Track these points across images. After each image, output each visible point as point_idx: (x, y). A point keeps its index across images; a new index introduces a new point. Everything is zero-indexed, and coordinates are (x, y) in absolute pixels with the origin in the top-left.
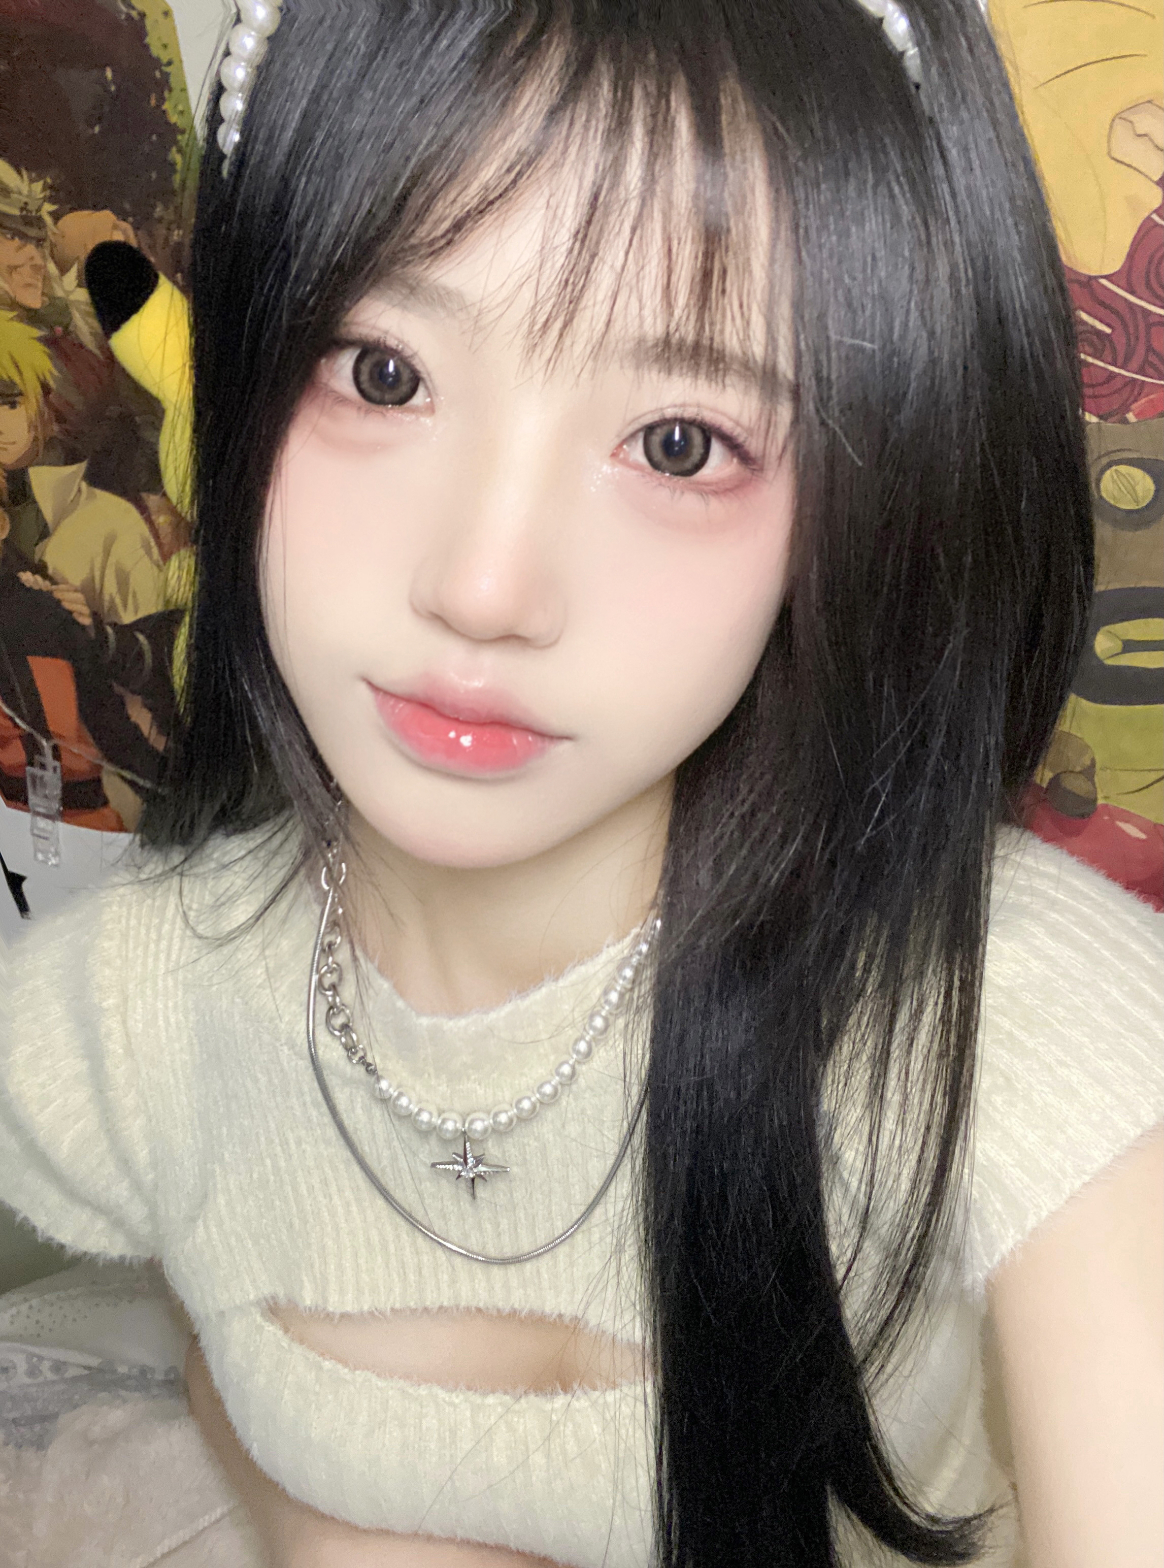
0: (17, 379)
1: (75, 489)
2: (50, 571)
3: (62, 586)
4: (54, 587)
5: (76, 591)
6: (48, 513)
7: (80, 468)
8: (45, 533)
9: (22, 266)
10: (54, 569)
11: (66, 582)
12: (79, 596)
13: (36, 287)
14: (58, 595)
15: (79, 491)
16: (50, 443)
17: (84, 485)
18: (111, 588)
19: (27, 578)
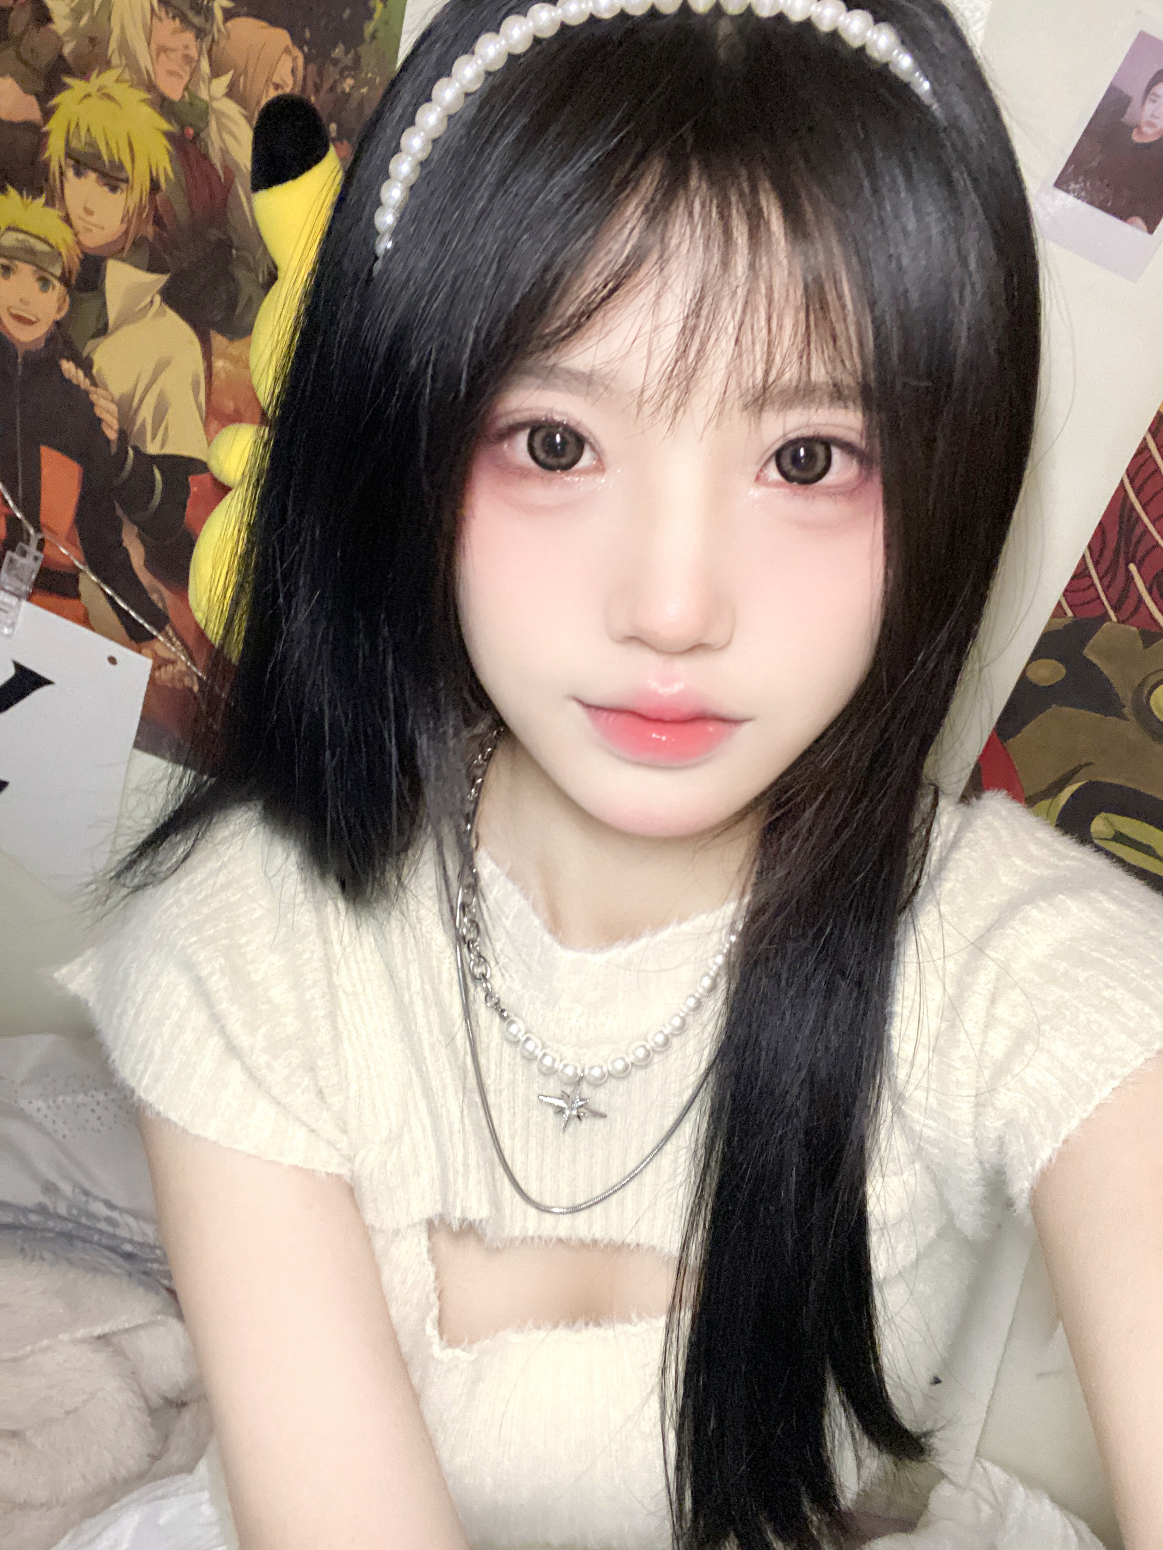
0: (128, 165)
1: (148, 299)
2: (94, 371)
3: (100, 391)
4: (92, 389)
5: (112, 401)
6: (112, 314)
7: (160, 280)
8: (102, 331)
9: (173, 50)
10: (99, 371)
11: (106, 388)
12: (114, 408)
13: (181, 77)
14: (94, 397)
15: (152, 302)
16: (138, 243)
17: (158, 299)
18: (146, 414)
19: (68, 367)
